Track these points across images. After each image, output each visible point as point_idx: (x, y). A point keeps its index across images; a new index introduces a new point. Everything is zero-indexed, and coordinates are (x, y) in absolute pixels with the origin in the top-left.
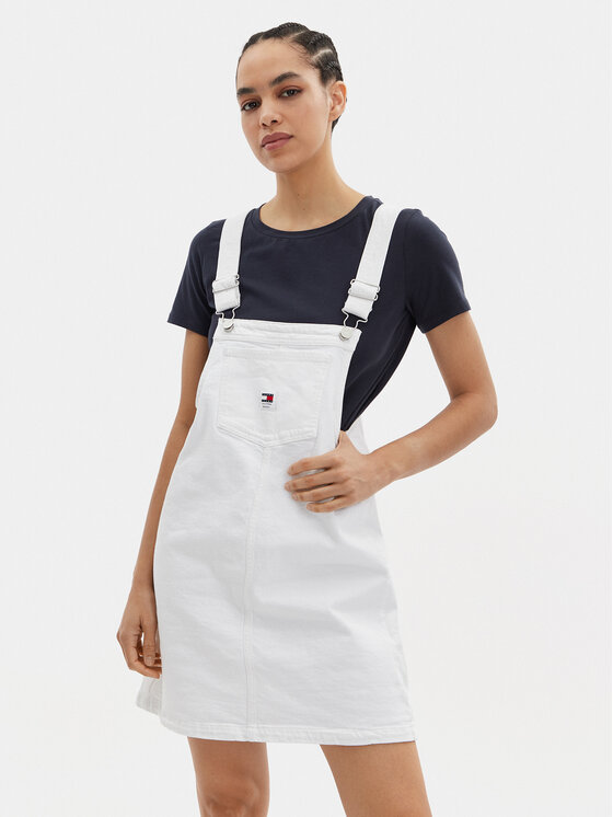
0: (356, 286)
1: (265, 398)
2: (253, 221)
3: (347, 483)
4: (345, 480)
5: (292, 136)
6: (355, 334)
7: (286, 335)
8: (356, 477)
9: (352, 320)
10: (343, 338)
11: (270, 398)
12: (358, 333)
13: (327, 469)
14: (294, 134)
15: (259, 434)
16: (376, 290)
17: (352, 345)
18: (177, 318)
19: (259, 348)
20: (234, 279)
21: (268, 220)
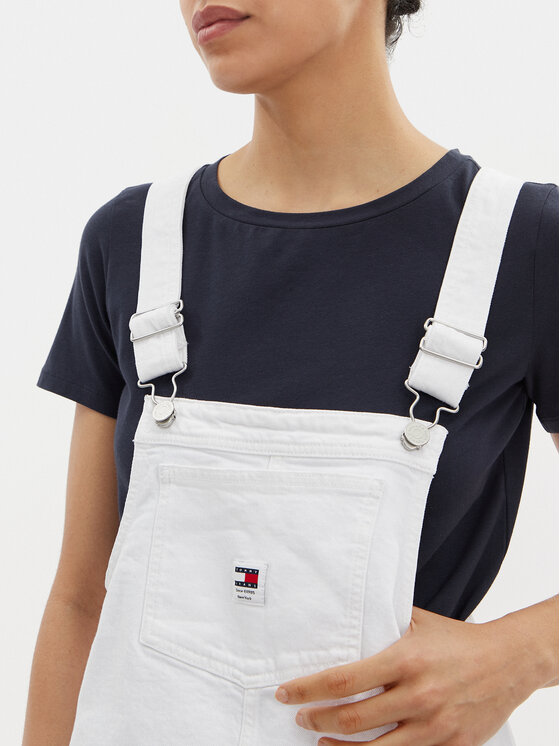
0: (437, 331)
1: (242, 577)
2: (204, 190)
3: (441, 718)
4: (436, 711)
5: (247, 17)
6: (436, 436)
7: (285, 436)
8: (460, 699)
9: (428, 406)
10: (406, 442)
11: (251, 578)
12: (440, 433)
13: (389, 687)
14: (251, 11)
15: (231, 657)
16: (481, 345)
17: (429, 462)
18: (58, 377)
19: (227, 465)
20: (173, 309)
21: (238, 188)
